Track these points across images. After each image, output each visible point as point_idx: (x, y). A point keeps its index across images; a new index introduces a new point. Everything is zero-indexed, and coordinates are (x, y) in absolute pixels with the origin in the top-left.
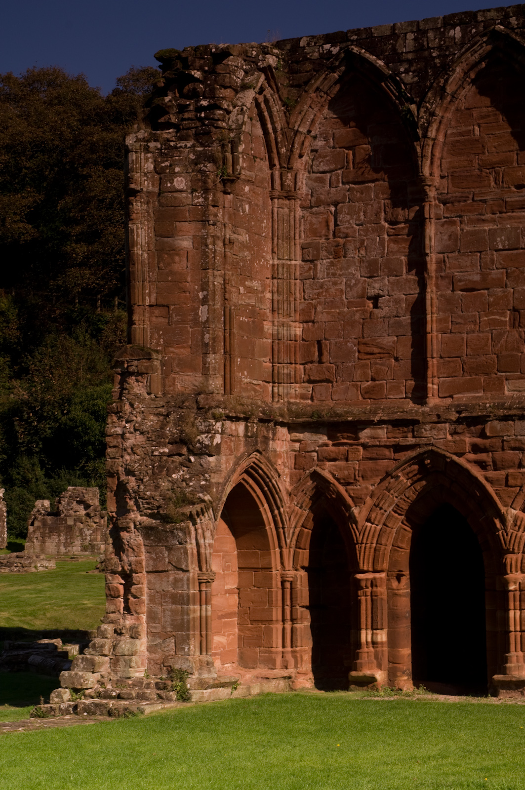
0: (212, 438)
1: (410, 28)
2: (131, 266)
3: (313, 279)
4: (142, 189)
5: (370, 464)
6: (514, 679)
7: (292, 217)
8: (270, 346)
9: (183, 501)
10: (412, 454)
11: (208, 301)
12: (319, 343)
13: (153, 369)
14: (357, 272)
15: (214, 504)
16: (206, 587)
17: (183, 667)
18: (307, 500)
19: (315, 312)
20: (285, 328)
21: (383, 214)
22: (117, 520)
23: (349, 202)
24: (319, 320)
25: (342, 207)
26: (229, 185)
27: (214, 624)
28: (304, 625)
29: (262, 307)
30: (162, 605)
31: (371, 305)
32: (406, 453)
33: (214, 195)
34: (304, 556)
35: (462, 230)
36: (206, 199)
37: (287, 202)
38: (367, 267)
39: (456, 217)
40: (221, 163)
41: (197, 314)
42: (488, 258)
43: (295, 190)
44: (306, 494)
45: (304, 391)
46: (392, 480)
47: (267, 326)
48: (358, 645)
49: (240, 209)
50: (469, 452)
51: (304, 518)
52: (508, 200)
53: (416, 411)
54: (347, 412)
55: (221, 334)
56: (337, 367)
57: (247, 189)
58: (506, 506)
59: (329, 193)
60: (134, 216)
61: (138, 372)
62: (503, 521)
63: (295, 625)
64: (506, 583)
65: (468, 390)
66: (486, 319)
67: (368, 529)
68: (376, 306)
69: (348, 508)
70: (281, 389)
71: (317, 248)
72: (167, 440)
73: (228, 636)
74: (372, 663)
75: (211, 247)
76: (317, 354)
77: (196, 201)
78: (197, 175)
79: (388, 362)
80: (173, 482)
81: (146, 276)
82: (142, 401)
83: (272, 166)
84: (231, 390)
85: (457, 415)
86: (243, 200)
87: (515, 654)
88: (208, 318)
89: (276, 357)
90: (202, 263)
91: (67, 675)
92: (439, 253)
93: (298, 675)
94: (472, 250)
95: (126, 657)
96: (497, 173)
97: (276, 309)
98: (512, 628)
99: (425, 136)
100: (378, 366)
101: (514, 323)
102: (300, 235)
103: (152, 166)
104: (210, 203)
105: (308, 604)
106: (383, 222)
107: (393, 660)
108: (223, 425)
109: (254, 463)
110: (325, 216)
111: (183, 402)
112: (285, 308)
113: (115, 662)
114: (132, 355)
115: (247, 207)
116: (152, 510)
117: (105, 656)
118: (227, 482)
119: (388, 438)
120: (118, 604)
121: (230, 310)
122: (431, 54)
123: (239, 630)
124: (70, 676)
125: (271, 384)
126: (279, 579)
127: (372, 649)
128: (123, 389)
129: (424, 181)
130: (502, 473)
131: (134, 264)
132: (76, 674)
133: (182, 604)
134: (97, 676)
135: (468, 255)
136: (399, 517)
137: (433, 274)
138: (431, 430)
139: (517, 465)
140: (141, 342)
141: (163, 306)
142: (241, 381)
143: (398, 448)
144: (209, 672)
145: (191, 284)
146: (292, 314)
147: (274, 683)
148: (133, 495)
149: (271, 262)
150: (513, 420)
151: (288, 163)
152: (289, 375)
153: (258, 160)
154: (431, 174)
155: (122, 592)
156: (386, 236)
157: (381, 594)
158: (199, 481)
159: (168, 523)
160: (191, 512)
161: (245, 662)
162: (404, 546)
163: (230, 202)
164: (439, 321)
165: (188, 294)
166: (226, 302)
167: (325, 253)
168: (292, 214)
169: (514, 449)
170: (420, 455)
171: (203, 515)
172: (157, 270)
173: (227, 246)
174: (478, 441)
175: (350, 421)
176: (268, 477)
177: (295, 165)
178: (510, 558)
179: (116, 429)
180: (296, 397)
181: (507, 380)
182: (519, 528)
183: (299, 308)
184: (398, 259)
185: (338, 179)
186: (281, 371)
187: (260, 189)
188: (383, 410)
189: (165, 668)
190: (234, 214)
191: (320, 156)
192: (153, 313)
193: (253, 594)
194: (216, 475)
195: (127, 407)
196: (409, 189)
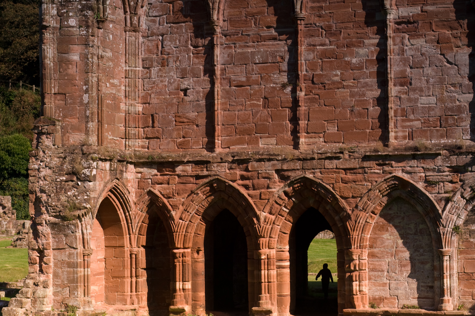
0: (91, 171)
2: (43, 70)
3: (149, 78)
4: (50, 25)
5: (182, 186)
6: (264, 310)
7: (137, 42)
8: (124, 118)
9: (74, 208)
10: (206, 180)
11: (89, 92)
12: (152, 115)
13: (57, 131)
14: (174, 75)
15: (92, 210)
16: (88, 258)
17: (74, 304)
18: (145, 207)
19: (150, 98)
20: (133, 107)
21: (190, 41)
22: (35, 219)
23: (170, 34)
24: (152, 103)
25: (166, 37)
26: (101, 23)
27: (91, 279)
28: (143, 279)
29: (120, 95)
30: (62, 268)
31: (183, 94)
32: (202, 180)
33: (92, 30)
34: (143, 240)
35: (235, 51)
36: (88, 32)
37: (134, 33)
38: (180, 72)
39: (232, 44)
40: (96, 11)
41: (82, 99)
42: (250, 68)
43: (139, 26)
44: (144, 203)
45: (143, 144)
46: (195, 196)
47: (122, 106)
48: (175, 291)
49: (107, 38)
50: (239, 180)
51: (143, 217)
52: (262, 34)
53: (209, 156)
54: (168, 156)
55: (96, 111)
56: (163, 129)
57: (111, 26)
58: (260, 210)
59: (158, 29)
60: (45, 41)
61: (47, 133)
62: (258, 219)
63: (138, 279)
64: (260, 255)
65: (238, 144)
66: (249, 103)
67: (181, 223)
68: (185, 95)
69: (169, 211)
70: (130, 143)
71: (151, 60)
72: (65, 173)
73: (99, 286)
74: (183, 301)
75: (90, 60)
76: (151, 122)
77: (82, 33)
78: (82, 18)
79: (192, 127)
80: (68, 197)
81: (52, 77)
82: (50, 149)
83: (125, 12)
84: (101, 143)
85: (232, 158)
86: (109, 32)
87: (265, 295)
88: (88, 101)
89: (127, 123)
90: (85, 69)
91: (6, 310)
92: (222, 65)
93: (139, 308)
94: (241, 63)
95: (41, 299)
96: (256, 19)
97: (127, 96)
98: (263, 281)
100: (186, 129)
101: (265, 106)
102: (141, 52)
103: (56, 12)
104: (90, 34)
105: (145, 267)
106: (190, 46)
107: (195, 299)
108: (97, 164)
109: (115, 185)
110: (156, 42)
111: (74, 150)
112: (133, 95)
113: (34, 302)
114: (44, 123)
115: (111, 36)
116: (56, 213)
117: (28, 298)
118: (99, 197)
119: (192, 171)
120: (36, 268)
121: (101, 97)
123: (105, 282)
124: (8, 310)
125: (124, 140)
126: (129, 253)
127: (182, 293)
128: (38, 142)
129: (214, 23)
130: (257, 192)
131: (45, 69)
132: (12, 309)
133: (74, 268)
134: (24, 310)
135: (239, 66)
136: (199, 217)
137: (219, 77)
138: (217, 167)
139: (266, 187)
140: (49, 115)
141: (62, 94)
142: (108, 138)
143: (198, 177)
144: (89, 307)
145: (79, 81)
146: (137, 99)
147: (126, 313)
148: (45, 204)
149: (125, 69)
150: (264, 162)
151: (135, 11)
152: (135, 134)
153: (117, 9)
154: (218, 19)
155: (38, 261)
156: (191, 54)
157: (188, 261)
158: (84, 196)
159: (65, 220)
160: (79, 214)
161: (109, 301)
162: (201, 233)
163: (102, 33)
164: (222, 104)
165: (77, 87)
166: (99, 92)
167: (156, 64)
168: (137, 40)
169: (264, 178)
170: (211, 181)
171: (86, 216)
172: (59, 73)
173: (99, 59)
174: (244, 173)
175: (171, 162)
176: (123, 194)
177: (139, 12)
178: (262, 241)
179: (34, 166)
180: (139, 147)
181: (260, 138)
182: (267, 223)
183: (141, 95)
184: (198, 68)
185: (164, 21)
186: (130, 132)
187: (119, 26)
188: (189, 155)
189: (63, 305)
190: (104, 40)
191: (153, 7)
192: (57, 98)
193: (113, 262)
194: (93, 193)
195: (41, 153)
196: (205, 27)
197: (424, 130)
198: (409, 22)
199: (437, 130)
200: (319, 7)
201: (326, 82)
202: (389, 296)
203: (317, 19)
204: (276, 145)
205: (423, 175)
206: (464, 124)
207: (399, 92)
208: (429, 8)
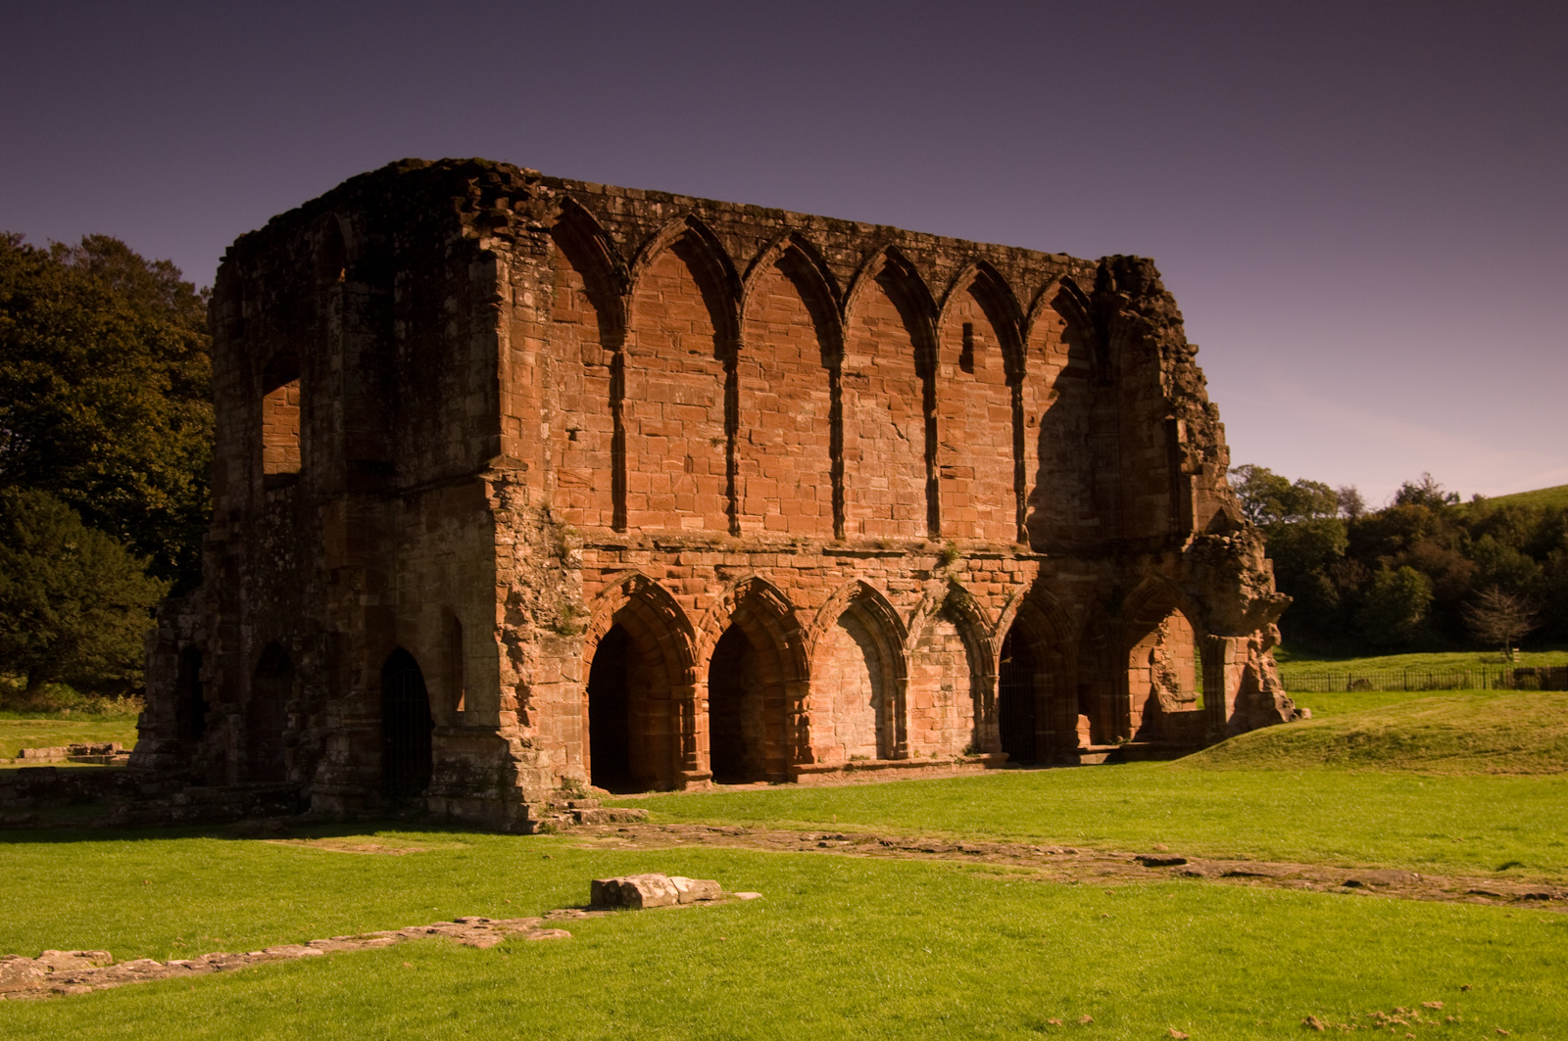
1: (618, 193)
9: (571, 614)
10: (623, 576)
14: (557, 405)
17: (575, 776)
21: (580, 355)
31: (569, 437)
32: (613, 575)
35: (647, 381)
38: (566, 402)
39: (642, 369)
42: (669, 409)
46: (602, 600)
50: (668, 577)
52: (682, 361)
53: (619, 538)
58: (695, 625)
61: (516, 483)
62: (693, 637)
64: (692, 692)
65: (653, 523)
66: (666, 462)
68: (573, 437)
77: (540, 319)
78: (540, 294)
79: (585, 491)
82: (527, 512)
85: (655, 544)
90: (543, 381)
92: (629, 398)
94: (656, 400)
96: (676, 337)
99: (630, 292)
100: (576, 494)
101: (687, 468)
103: (508, 277)
106: (581, 362)
114: (508, 465)
116: (548, 621)
119: (599, 561)
122: (637, 221)
128: (502, 498)
130: (690, 598)
131: (502, 373)
135: (652, 404)
138: (635, 556)
139: (702, 590)
140: (508, 453)
141: (516, 418)
145: (535, 400)
150: (697, 552)
156: (582, 376)
159: (567, 634)
164: (630, 459)
165: (534, 410)
169: (699, 576)
170: (626, 578)
174: (674, 568)
181: (682, 516)
184: (594, 398)
189: (557, 779)
192: (511, 423)
195: (516, 518)
197: (877, 521)
198: (858, 376)
199: (890, 522)
200: (757, 335)
201: (768, 443)
202: (834, 745)
203: (754, 351)
204: (705, 528)
205: (885, 580)
206: (916, 517)
207: (851, 468)
208: (879, 361)
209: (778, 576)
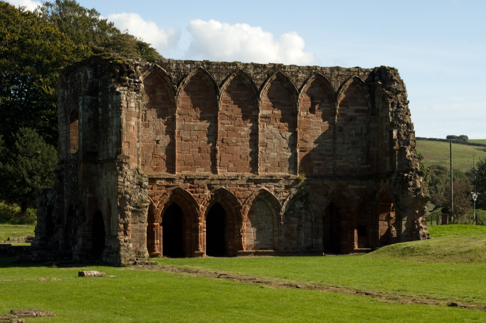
1: (174, 62)
5: (159, 191)
9: (142, 202)
10: (172, 188)
11: (140, 142)
14: (152, 133)
17: (142, 251)
23: (150, 111)
30: (135, 233)
31: (156, 143)
32: (170, 188)
35: (185, 123)
38: (156, 131)
39: (183, 119)
41: (136, 145)
42: (192, 132)
48: (154, 244)
50: (189, 188)
53: (172, 176)
56: (146, 161)
58: (199, 204)
59: (143, 107)
60: (122, 114)
61: (125, 163)
62: (198, 208)
64: (199, 226)
65: (186, 170)
66: (191, 150)
67: (158, 210)
68: (158, 143)
72: (135, 184)
74: (157, 249)
77: (137, 111)
78: (137, 103)
79: (162, 160)
80: (139, 196)
82: (128, 171)
85: (185, 178)
87: (200, 245)
90: (138, 130)
92: (179, 129)
96: (196, 108)
98: (199, 238)
99: (178, 95)
100: (158, 161)
101: (199, 152)
103: (125, 99)
106: (161, 118)
107: (160, 249)
110: (142, 114)
114: (123, 157)
119: (165, 183)
120: (122, 233)
122: (181, 71)
127: (157, 245)
128: (121, 167)
130: (197, 195)
131: (122, 129)
133: (142, 232)
135: (187, 131)
137: (176, 135)
138: (178, 181)
139: (202, 192)
140: (124, 153)
141: (128, 142)
143: (167, 187)
145: (135, 136)
148: (128, 200)
150: (202, 180)
156: (161, 123)
157: (158, 229)
159: (140, 208)
160: (146, 205)
165: (134, 139)
169: (201, 188)
170: (175, 189)
172: (126, 131)
174: (192, 185)
175: (155, 178)
178: (199, 218)
179: (121, 180)
181: (197, 168)
182: (202, 210)
189: (136, 252)
192: (126, 144)
195: (124, 173)
196: (169, 109)
197: (272, 168)
198: (266, 117)
199: (278, 168)
200: (226, 106)
201: (229, 142)
202: (254, 244)
203: (225, 111)
204: (205, 171)
205: (274, 189)
207: (262, 149)
208: (275, 112)
209: (231, 187)
